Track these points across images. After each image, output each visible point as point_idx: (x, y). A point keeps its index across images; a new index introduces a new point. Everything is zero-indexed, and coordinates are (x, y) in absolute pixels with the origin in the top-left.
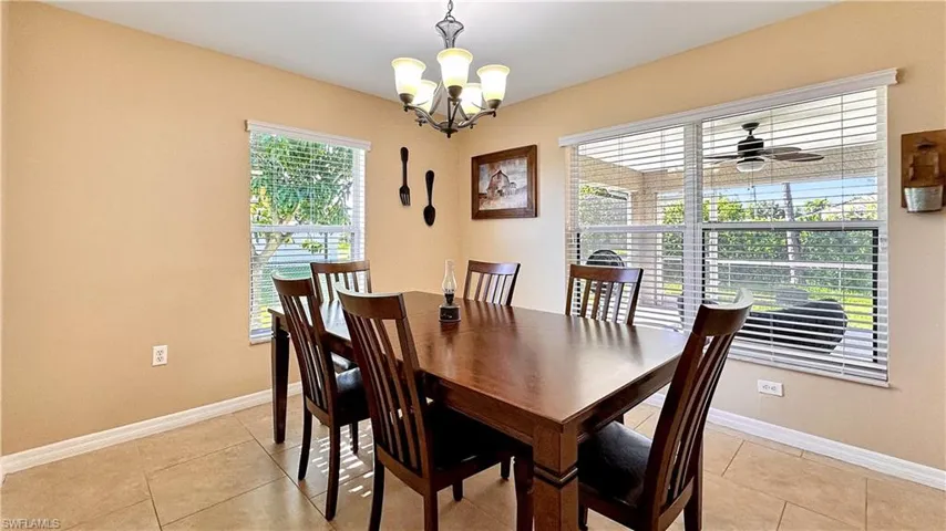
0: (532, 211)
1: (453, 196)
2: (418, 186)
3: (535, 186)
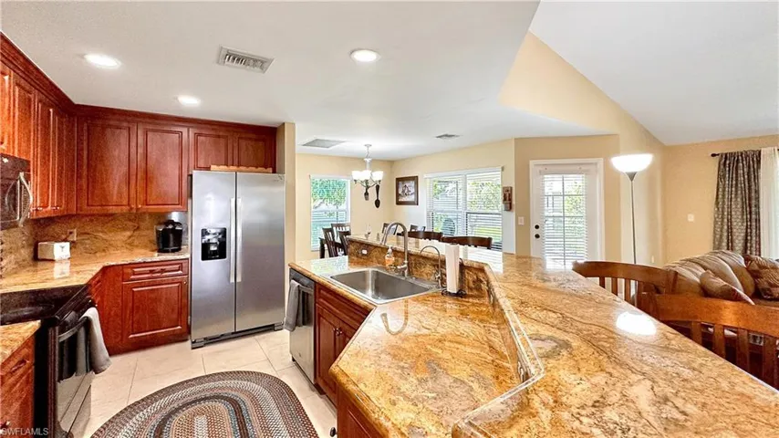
0: (416, 203)
1: (387, 196)
2: (372, 191)
3: (417, 193)
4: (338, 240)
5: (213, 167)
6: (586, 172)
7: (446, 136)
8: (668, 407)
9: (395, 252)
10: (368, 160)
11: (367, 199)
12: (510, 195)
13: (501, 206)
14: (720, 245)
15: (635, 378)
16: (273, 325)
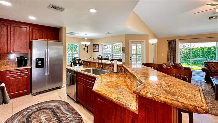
0: (98, 51)
1: (90, 49)
2: (86, 48)
3: (99, 49)
4: (77, 62)
5: (39, 39)
6: (142, 44)
7: (108, 33)
8: (168, 84)
9: (98, 63)
10: (86, 39)
11: (84, 50)
12: (124, 49)
13: (121, 52)
14: (169, 60)
15: (161, 81)
16: (59, 87)
